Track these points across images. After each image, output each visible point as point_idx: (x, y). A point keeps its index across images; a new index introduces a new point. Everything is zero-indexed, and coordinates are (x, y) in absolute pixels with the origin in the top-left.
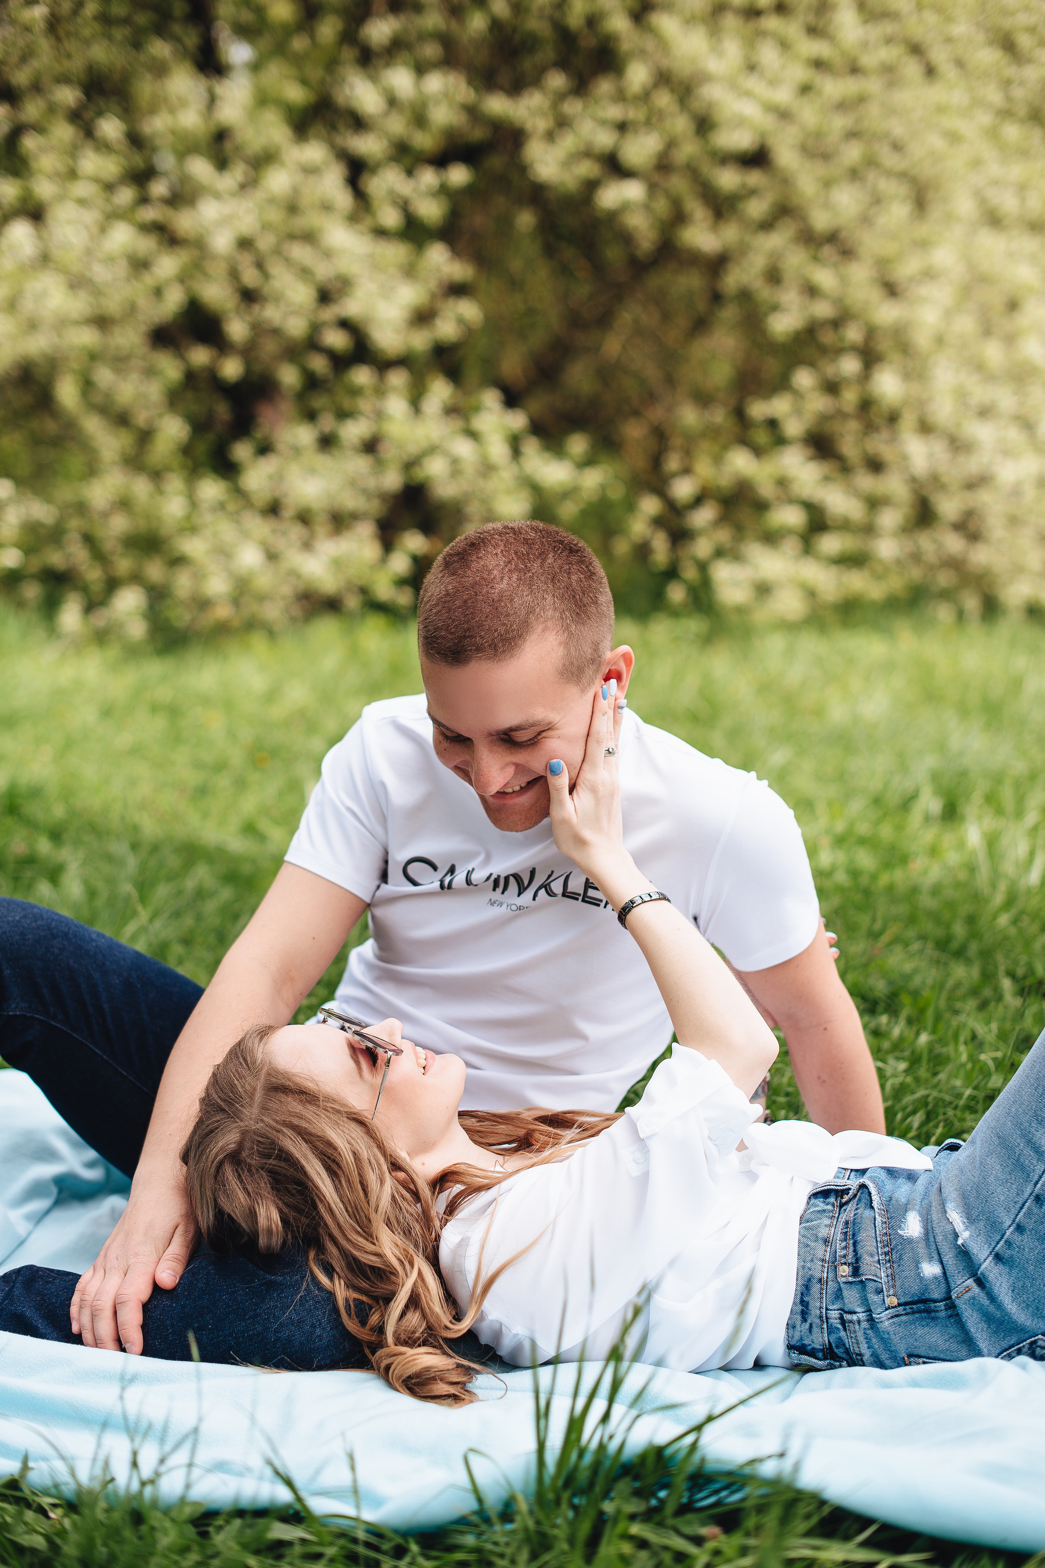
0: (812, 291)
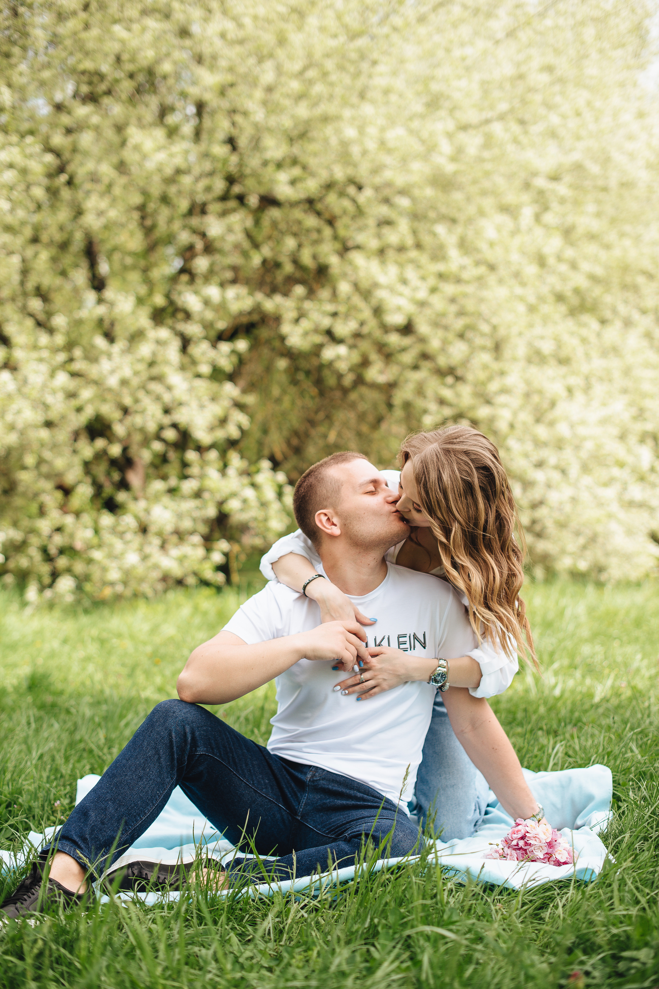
0: (442, 402)
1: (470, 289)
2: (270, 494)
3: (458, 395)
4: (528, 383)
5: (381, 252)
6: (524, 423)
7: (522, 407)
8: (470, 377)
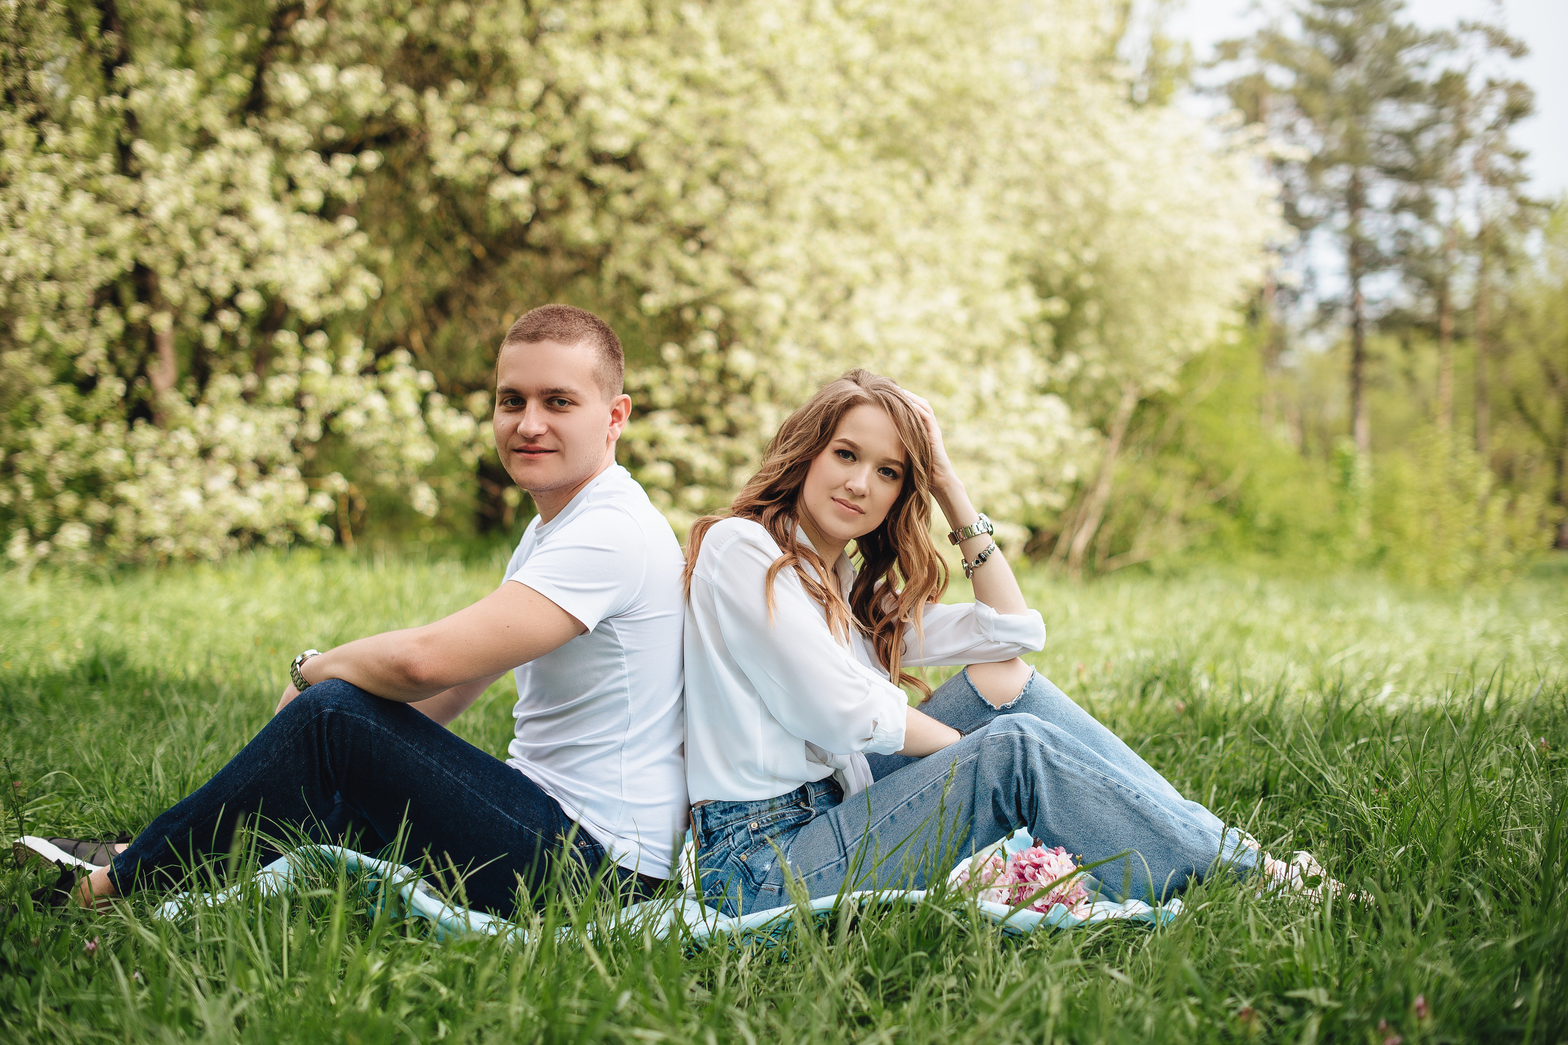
1: (733, 105)
2: (408, 404)
3: (704, 270)
4: (811, 258)
5: (598, 38)
6: (804, 319)
7: (802, 294)
8: (723, 243)
